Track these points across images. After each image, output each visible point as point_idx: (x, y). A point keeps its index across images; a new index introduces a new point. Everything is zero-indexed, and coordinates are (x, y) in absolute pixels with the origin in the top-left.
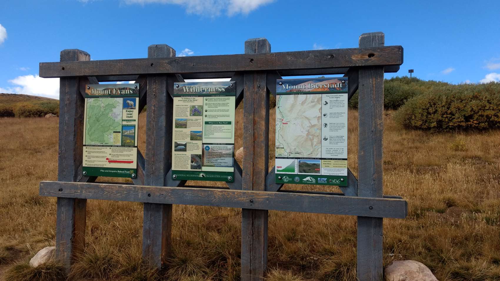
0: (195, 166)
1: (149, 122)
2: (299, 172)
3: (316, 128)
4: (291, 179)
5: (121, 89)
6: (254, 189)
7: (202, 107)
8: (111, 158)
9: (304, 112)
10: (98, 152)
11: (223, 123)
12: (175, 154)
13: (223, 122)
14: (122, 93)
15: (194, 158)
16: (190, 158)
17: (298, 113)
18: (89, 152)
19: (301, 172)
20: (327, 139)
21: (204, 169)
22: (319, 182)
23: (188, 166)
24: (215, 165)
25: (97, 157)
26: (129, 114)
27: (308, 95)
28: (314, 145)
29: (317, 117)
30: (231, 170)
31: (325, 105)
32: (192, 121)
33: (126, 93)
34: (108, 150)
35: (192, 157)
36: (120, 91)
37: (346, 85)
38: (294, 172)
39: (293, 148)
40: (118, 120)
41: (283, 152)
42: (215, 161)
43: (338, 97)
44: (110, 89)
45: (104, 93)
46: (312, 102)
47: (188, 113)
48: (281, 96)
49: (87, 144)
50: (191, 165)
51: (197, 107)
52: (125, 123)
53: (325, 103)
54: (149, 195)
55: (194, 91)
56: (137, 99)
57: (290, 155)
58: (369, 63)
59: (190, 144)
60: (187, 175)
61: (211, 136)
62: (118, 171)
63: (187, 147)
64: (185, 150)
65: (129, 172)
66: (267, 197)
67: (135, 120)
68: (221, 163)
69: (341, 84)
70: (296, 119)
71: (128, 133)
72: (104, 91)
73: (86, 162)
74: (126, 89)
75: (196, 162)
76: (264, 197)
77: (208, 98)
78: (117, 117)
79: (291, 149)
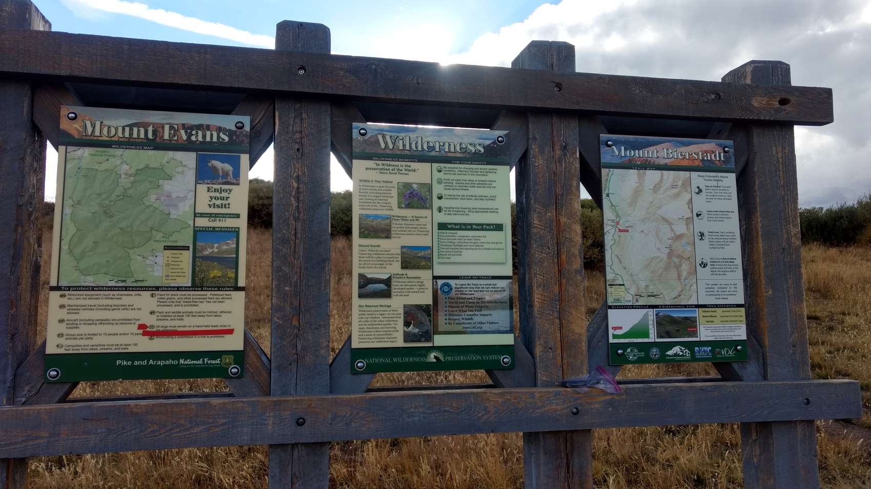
0: (414, 335)
2: (657, 338)
3: (684, 241)
4: (642, 354)
5: (189, 128)
8: (156, 323)
9: (660, 207)
10: (106, 308)
11: (482, 227)
12: (360, 306)
13: (482, 225)
14: (193, 138)
15: (411, 314)
16: (402, 316)
17: (648, 209)
18: (73, 309)
19: (661, 337)
20: (707, 264)
21: (440, 340)
22: (698, 356)
23: (395, 334)
24: (468, 330)
25: (102, 322)
26: (216, 198)
27: (665, 172)
28: (683, 278)
29: (685, 218)
30: (508, 339)
31: (698, 193)
32: (403, 222)
33: (208, 140)
34: (145, 301)
35: (405, 313)
36: (186, 132)
37: (730, 157)
38: (649, 338)
39: (643, 284)
40: (181, 213)
41: (622, 294)
42: (466, 319)
43: (720, 178)
44: (154, 125)
45: (131, 134)
46: (673, 187)
47: (394, 202)
48: (612, 170)
49: (63, 283)
50: (405, 332)
51: (415, 186)
52: (202, 222)
53: (697, 190)
55: (408, 148)
56: (245, 158)
57: (637, 301)
58: (782, 116)
59: (400, 280)
60: (395, 360)
61: (455, 259)
62: (182, 361)
63: (393, 287)
64: (387, 294)
65: (218, 361)
67: (238, 216)
68: (482, 323)
69: (722, 154)
70: (643, 221)
71: (216, 250)
72: (131, 130)
73: (62, 341)
74: (208, 129)
75: (419, 324)
77: (442, 165)
78: (176, 206)
79: (638, 288)
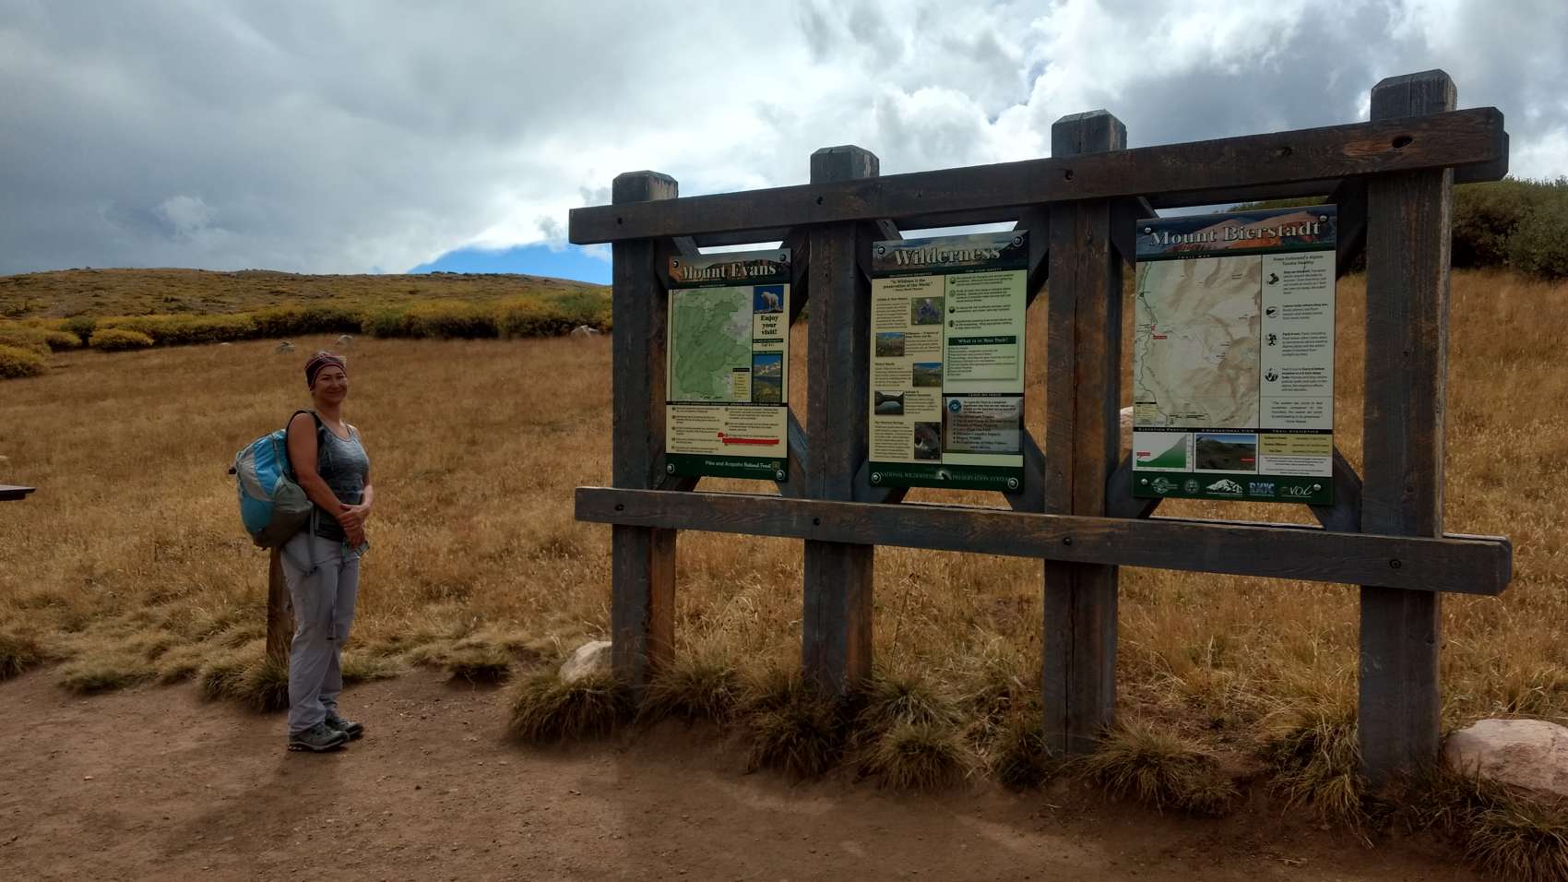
0: (924, 452)
1: (813, 344)
2: (1197, 468)
3: (1244, 347)
4: (1175, 486)
5: (749, 265)
6: (1075, 510)
7: (941, 301)
8: (729, 432)
9: (1212, 306)
10: (698, 419)
11: (994, 340)
12: (877, 422)
13: (993, 338)
15: (922, 431)
16: (913, 433)
17: (1196, 308)
18: (680, 419)
19: (1203, 468)
20: (1277, 377)
21: (948, 459)
23: (906, 451)
24: (976, 449)
25: (698, 430)
26: (768, 326)
27: (1224, 260)
28: (1239, 395)
29: (1248, 317)
30: (1016, 461)
31: (1271, 283)
32: (916, 339)
33: (761, 273)
34: (721, 414)
35: (916, 430)
36: (746, 269)
37: (1330, 229)
38: (1185, 467)
39: (1182, 402)
40: (743, 340)
41: (1152, 414)
42: (974, 438)
43: (1308, 260)
44: (725, 264)
45: (711, 275)
46: (1235, 277)
47: (908, 318)
48: (1149, 263)
49: (674, 399)
50: (915, 449)
51: (928, 301)
52: (758, 347)
53: (1271, 279)
54: (816, 522)
55: (923, 261)
56: (787, 287)
57: (1172, 423)
58: (1396, 164)
59: (911, 397)
60: (906, 475)
61: (964, 375)
62: (745, 465)
63: (905, 404)
64: (899, 412)
65: (769, 466)
66: (1106, 531)
67: (782, 340)
68: (989, 443)
69: (1316, 226)
70: (1189, 324)
71: (767, 371)
72: (711, 271)
73: (674, 443)
74: (761, 262)
75: (928, 442)
76: (1101, 531)
77: (956, 276)
78: (740, 334)
79: (1174, 406)
